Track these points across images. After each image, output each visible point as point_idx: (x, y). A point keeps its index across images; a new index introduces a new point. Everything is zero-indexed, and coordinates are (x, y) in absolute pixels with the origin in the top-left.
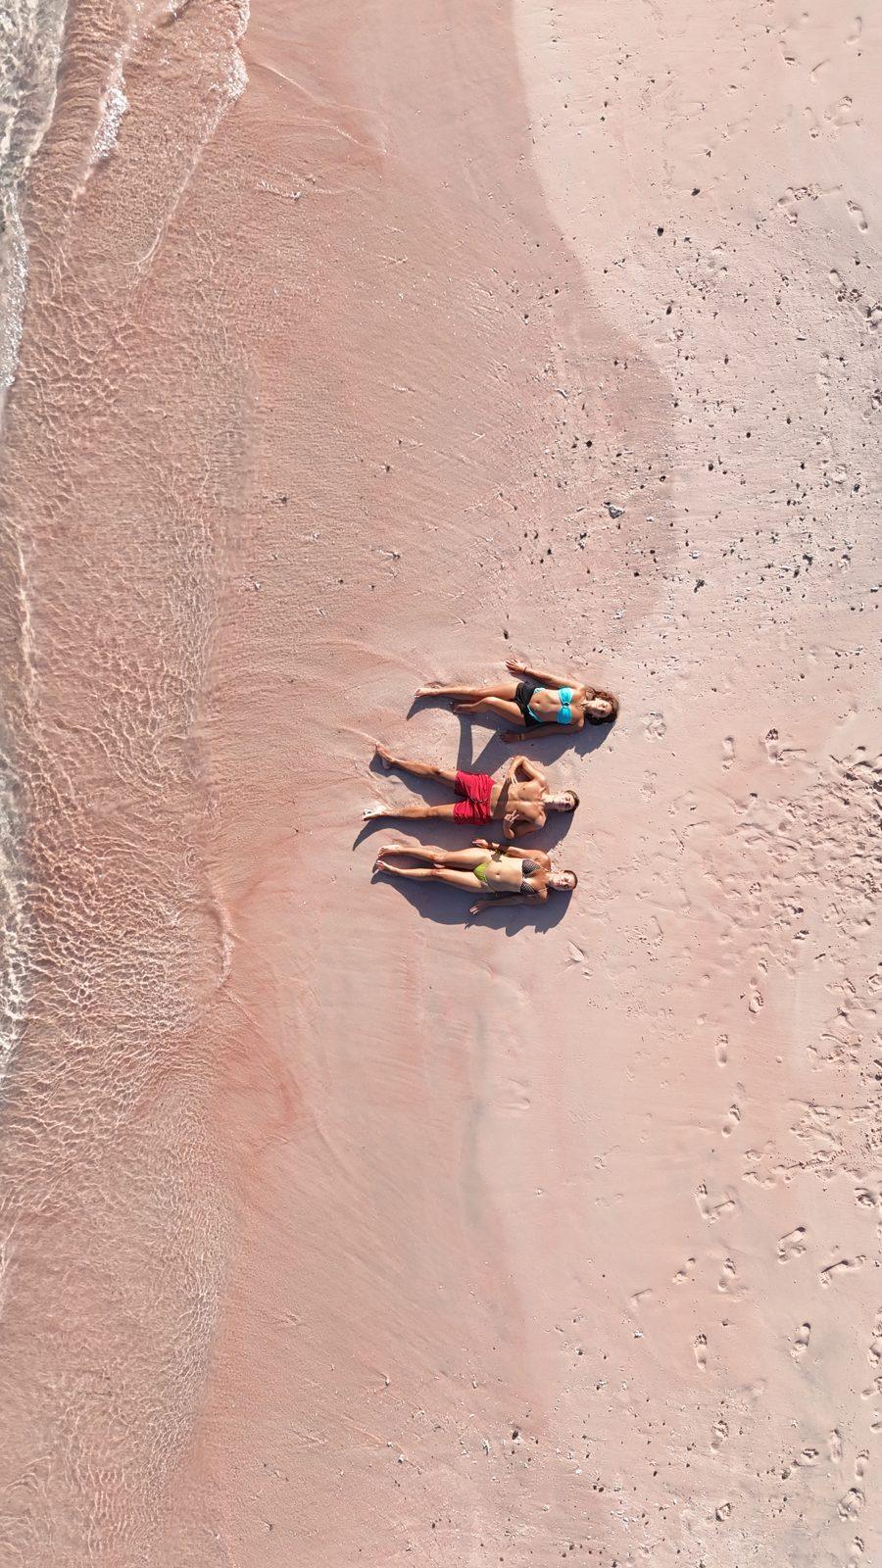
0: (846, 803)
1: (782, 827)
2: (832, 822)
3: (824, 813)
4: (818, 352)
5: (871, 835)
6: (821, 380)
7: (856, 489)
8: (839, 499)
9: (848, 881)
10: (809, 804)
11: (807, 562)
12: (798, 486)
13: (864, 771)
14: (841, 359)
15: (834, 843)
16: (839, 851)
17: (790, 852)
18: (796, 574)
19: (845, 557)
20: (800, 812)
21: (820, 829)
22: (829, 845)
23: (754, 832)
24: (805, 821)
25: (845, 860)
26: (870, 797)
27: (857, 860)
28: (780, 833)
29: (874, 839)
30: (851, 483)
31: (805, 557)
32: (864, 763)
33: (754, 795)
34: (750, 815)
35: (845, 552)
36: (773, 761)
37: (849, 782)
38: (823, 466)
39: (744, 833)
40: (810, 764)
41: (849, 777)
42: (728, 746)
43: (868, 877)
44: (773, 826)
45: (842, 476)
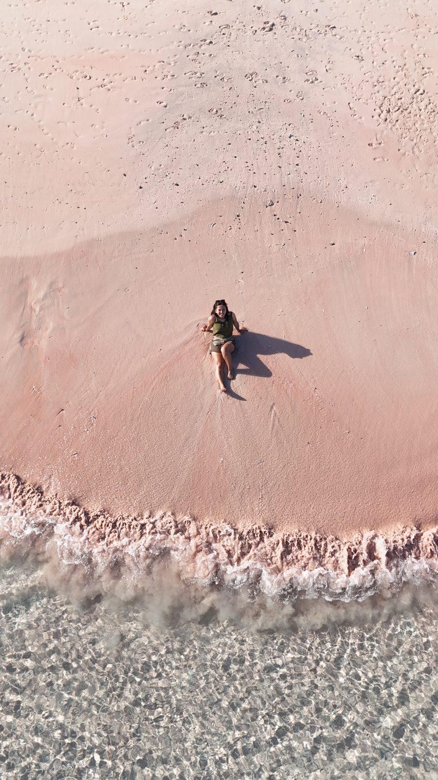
0: (397, 121)
1: (412, 140)
2: (407, 125)
3: (403, 127)
4: (200, 135)
5: (410, 113)
6: (212, 134)
7: (259, 122)
8: (264, 127)
9: (432, 119)
10: (400, 132)
11: (292, 137)
12: (258, 140)
13: (383, 116)
14: (204, 128)
15: (416, 124)
16: (419, 122)
17: (422, 138)
18: (297, 140)
19: (289, 125)
20: (404, 135)
21: (411, 128)
22: (417, 125)
23: (416, 149)
24: (408, 133)
25: (423, 120)
26: (394, 114)
27: (422, 117)
28: (415, 141)
29: (412, 112)
30: (257, 124)
31: (290, 137)
32: (379, 116)
33: (399, 150)
34: (408, 151)
35: (287, 125)
36: (382, 145)
37: (388, 120)
38: (250, 133)
39: (417, 153)
40: (382, 132)
41: (386, 120)
42: (378, 160)
43: (429, 113)
44: (413, 143)
45: (255, 127)
